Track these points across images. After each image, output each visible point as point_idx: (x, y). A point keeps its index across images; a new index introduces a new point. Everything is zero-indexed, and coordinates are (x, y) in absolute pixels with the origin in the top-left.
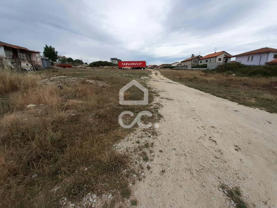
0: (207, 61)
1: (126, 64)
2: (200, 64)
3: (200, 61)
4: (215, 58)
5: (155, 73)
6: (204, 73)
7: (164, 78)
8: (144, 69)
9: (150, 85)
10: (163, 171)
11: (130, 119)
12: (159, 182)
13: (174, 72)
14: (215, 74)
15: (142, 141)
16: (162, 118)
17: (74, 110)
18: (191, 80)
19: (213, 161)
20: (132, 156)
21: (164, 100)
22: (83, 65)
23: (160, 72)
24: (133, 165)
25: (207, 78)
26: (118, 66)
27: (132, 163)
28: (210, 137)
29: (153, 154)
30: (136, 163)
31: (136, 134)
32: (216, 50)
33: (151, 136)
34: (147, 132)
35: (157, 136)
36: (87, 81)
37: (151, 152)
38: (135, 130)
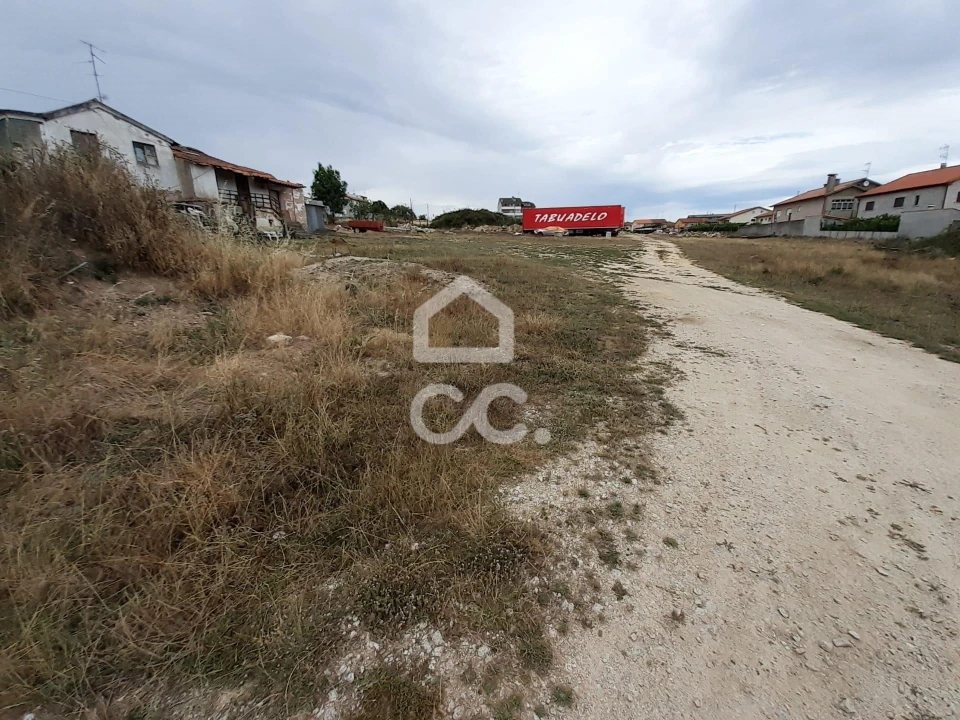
0: (899, 203)
1: (549, 216)
2: (863, 214)
3: (864, 204)
4: (939, 191)
5: (659, 252)
6: (882, 255)
7: (695, 270)
8: (614, 234)
9: (634, 293)
10: (677, 618)
11: (555, 407)
12: (657, 651)
13: (741, 245)
14: (939, 261)
15: (600, 493)
16: (680, 422)
17: (385, 361)
18: (816, 281)
19: (900, 624)
20: (561, 536)
21: (691, 354)
22: (415, 222)
23: (679, 245)
24: (563, 568)
25: (895, 276)
26: (521, 224)
27: (558, 559)
28: (894, 527)
29: (637, 546)
30: (575, 564)
31: (576, 463)
32: (945, 157)
33: (634, 481)
34: (617, 464)
35: (658, 483)
36: (425, 272)
37: (631, 537)
38: (575, 449)
